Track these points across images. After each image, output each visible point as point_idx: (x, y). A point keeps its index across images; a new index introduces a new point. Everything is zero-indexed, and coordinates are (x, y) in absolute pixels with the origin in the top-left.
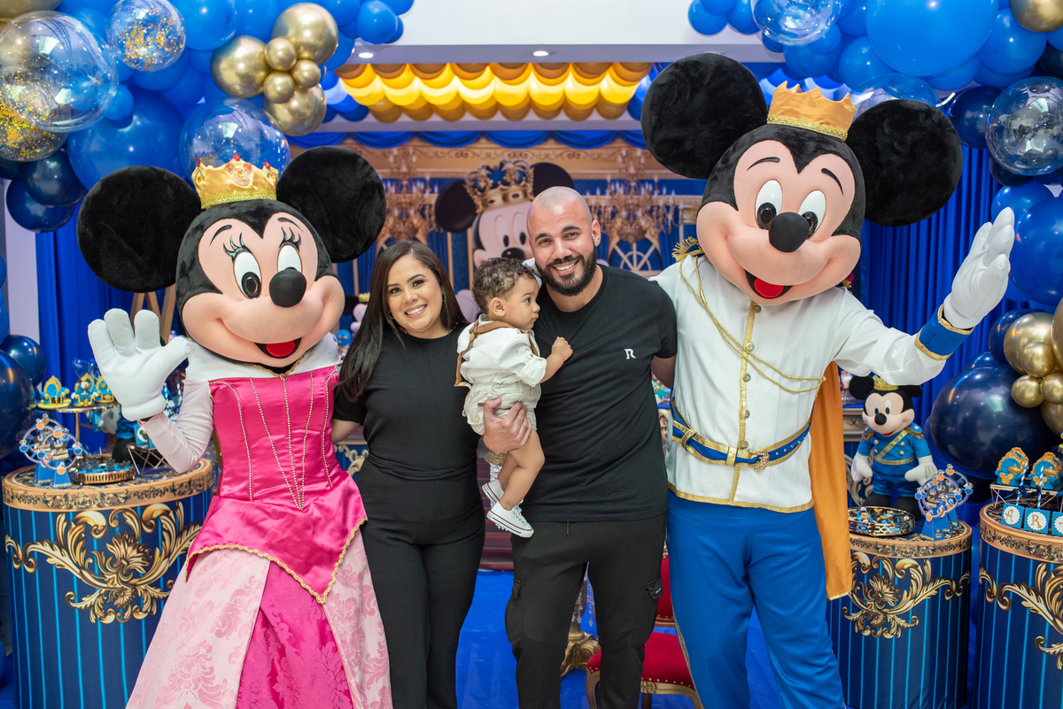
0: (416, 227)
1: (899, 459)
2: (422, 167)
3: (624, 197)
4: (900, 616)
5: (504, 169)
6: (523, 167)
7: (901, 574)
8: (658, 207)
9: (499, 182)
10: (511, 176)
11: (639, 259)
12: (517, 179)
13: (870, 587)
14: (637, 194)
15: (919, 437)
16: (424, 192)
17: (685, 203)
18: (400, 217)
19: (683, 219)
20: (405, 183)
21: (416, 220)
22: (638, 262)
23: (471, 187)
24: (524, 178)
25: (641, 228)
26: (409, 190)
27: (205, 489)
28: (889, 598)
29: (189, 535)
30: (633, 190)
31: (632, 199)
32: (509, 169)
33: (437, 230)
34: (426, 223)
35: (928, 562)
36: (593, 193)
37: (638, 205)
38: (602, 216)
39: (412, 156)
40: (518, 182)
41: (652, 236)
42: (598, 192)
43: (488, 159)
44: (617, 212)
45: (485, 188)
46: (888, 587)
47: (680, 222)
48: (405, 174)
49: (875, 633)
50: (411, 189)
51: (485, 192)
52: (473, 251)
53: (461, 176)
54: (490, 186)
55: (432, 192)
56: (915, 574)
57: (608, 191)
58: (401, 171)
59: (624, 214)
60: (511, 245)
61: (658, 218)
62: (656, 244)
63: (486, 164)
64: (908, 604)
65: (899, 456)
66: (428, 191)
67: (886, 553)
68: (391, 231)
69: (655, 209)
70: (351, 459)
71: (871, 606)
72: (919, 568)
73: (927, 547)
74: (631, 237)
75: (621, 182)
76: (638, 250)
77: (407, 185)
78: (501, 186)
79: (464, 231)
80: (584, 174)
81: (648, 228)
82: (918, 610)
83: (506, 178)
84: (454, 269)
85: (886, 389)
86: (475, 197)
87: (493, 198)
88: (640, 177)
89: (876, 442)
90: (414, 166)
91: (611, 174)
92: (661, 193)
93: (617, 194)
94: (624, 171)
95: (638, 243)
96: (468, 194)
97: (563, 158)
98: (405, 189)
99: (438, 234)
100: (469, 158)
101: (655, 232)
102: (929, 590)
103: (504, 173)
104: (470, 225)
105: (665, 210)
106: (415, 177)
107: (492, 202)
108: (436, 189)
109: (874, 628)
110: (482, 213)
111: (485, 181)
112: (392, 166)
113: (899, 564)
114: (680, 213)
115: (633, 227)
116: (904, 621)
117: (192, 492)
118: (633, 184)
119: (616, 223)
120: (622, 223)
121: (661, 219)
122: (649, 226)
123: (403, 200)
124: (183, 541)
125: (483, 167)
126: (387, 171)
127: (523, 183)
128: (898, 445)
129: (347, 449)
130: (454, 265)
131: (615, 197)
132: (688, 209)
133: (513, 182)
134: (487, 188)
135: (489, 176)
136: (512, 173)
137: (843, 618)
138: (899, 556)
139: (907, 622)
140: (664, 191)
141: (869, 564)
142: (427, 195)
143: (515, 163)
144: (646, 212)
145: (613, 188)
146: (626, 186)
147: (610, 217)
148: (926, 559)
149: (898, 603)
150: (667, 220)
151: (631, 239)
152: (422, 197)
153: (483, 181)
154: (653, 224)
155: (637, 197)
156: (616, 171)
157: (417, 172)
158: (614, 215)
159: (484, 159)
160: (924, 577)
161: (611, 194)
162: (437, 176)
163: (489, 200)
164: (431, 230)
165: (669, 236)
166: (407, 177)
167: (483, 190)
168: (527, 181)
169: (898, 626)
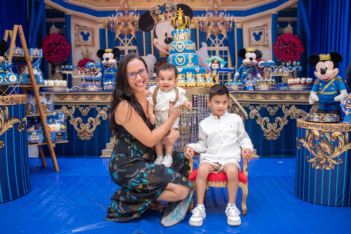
0: (131, 29)
1: (331, 92)
2: (133, 6)
3: (213, 17)
4: (334, 159)
5: (165, 6)
6: (173, 6)
7: (334, 139)
8: (226, 21)
9: (163, 12)
10: (168, 9)
11: (219, 42)
12: (171, 10)
13: (319, 146)
14: (218, 16)
15: (340, 81)
16: (134, 16)
17: (237, 20)
18: (125, 25)
19: (236, 26)
20: (126, 12)
21: (131, 27)
22: (218, 43)
23: (152, 13)
24: (173, 10)
25: (219, 30)
26: (128, 15)
27: (20, 103)
28: (329, 151)
29: (11, 122)
30: (216, 15)
31: (216, 18)
32: (167, 7)
33: (139, 31)
34: (135, 28)
35: (347, 133)
36: (201, 16)
37: (218, 21)
38: (204, 25)
39: (129, 2)
40: (171, 12)
41: (224, 33)
42: (203, 15)
43: (159, 3)
44: (210, 23)
45: (158, 14)
46: (328, 145)
47: (235, 27)
48: (126, 9)
49: (322, 168)
50: (129, 15)
51: (158, 16)
52: (153, 39)
53: (148, 9)
54: (160, 13)
55: (137, 16)
56: (341, 139)
57: (206, 15)
58: (125, 7)
59: (213, 24)
60: (168, 37)
61: (226, 26)
62: (225, 36)
63: (158, 5)
64: (337, 153)
65: (331, 90)
66: (136, 15)
67: (327, 130)
68: (121, 31)
69: (225, 22)
70: (98, 111)
71: (320, 155)
72: (343, 136)
73: (347, 126)
74: (215, 33)
75: (212, 11)
76: (218, 38)
77: (127, 13)
78: (164, 13)
79: (150, 31)
80: (197, 8)
81: (222, 30)
82: (342, 156)
83: (166, 10)
84: (146, 46)
85: (325, 59)
86: (154, 18)
87: (161, 18)
88: (219, 10)
89: (321, 84)
90: (130, 5)
91: (208, 8)
92: (227, 16)
93: (210, 16)
94: (213, 7)
95: (218, 36)
96: (151, 16)
97: (189, 2)
98: (126, 15)
99: (139, 32)
100: (152, 2)
101: (225, 31)
102: (347, 146)
103: (165, 8)
104: (152, 29)
105: (229, 22)
106: (131, 10)
107: (161, 19)
108: (139, 14)
109: (321, 165)
110: (157, 24)
111: (158, 11)
112: (122, 5)
113: (333, 135)
114: (235, 24)
115: (216, 29)
116: (335, 161)
117: (13, 103)
118: (216, 12)
119: (210, 28)
120: (212, 28)
121: (227, 26)
122: (223, 29)
123: (126, 19)
124: (8, 125)
125: (157, 6)
126: (119, 7)
127: (173, 12)
128: (331, 85)
129: (97, 107)
130: (146, 44)
131: (209, 17)
132: (238, 22)
133: (169, 12)
134: (159, 14)
135: (159, 9)
136: (168, 8)
137: (306, 161)
138: (333, 131)
139: (337, 162)
140: (229, 15)
141: (319, 135)
142: (135, 17)
143: (170, 4)
144: (221, 23)
145: (208, 14)
146: (213, 13)
147: (207, 25)
148: (346, 132)
149: (333, 153)
150: (230, 26)
151: (215, 34)
152: (133, 18)
153: (157, 11)
154: (225, 28)
155: (218, 17)
156: (210, 7)
157: (131, 8)
158: (209, 24)
159: (158, 2)
160: (345, 140)
161: (207, 16)
162: (139, 9)
163: (159, 19)
164: (137, 31)
165: (231, 33)
166: (127, 10)
167: (157, 15)
168: (174, 11)
169: (333, 164)
